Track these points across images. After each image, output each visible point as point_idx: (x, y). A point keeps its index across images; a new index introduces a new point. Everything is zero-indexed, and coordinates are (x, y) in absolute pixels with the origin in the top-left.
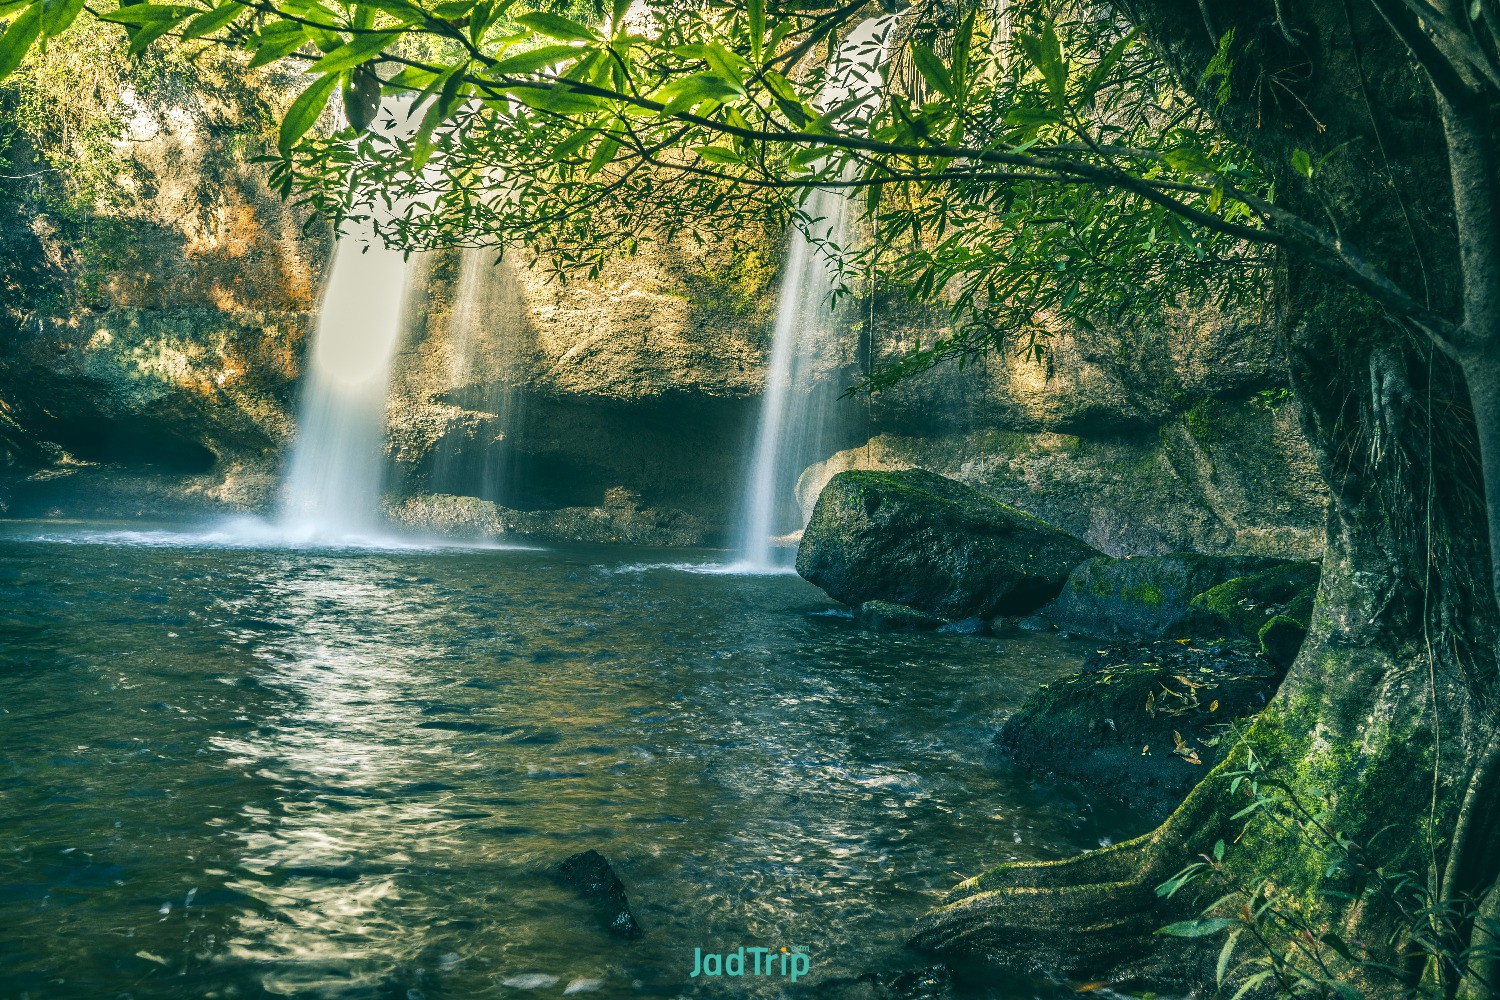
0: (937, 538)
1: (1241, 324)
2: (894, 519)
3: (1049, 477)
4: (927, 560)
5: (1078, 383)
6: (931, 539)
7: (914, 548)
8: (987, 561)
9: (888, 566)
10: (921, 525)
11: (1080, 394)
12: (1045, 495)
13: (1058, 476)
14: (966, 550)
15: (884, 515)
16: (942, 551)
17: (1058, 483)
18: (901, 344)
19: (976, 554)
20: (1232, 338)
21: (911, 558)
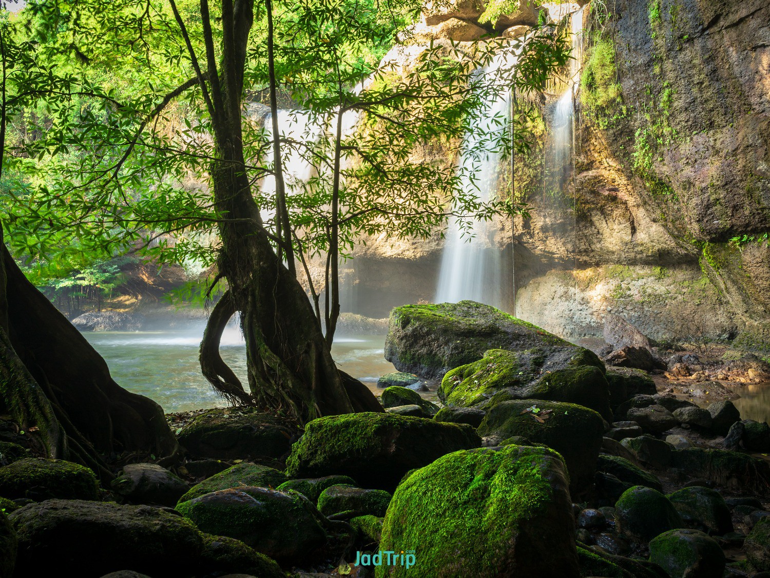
0: (437, 339)
1: (711, 199)
2: (414, 331)
3: (645, 292)
4: (432, 351)
5: (649, 235)
6: (433, 340)
7: (425, 345)
8: (462, 352)
9: (414, 354)
10: (428, 333)
11: (652, 242)
12: (643, 303)
13: (649, 291)
14: (451, 345)
15: (410, 328)
16: (439, 346)
17: (650, 295)
18: (547, 220)
19: (456, 348)
20: (708, 207)
21: (424, 350)
